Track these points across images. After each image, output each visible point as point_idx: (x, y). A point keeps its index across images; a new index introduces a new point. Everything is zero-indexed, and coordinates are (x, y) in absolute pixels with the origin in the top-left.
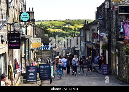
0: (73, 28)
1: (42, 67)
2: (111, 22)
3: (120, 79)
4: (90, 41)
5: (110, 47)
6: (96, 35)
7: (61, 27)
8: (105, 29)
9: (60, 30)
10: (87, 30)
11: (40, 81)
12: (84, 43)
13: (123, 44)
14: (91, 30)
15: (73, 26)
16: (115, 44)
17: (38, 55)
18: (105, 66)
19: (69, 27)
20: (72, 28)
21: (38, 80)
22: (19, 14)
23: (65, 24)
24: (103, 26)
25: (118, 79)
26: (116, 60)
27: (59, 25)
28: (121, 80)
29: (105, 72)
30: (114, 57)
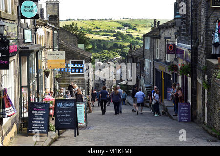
0: (134, 34)
1: (60, 105)
2: (198, 23)
3: (210, 131)
4: (162, 58)
5: (195, 71)
6: (171, 47)
7: (111, 32)
8: (188, 36)
9: (110, 37)
10: (156, 38)
11: (56, 132)
12: (150, 61)
13: (216, 65)
14: (163, 38)
15: (134, 31)
16: (204, 65)
17: (63, 82)
18: (185, 107)
19: (127, 32)
20: (132, 34)
21: (52, 131)
22: (18, 4)
23: (120, 26)
24: (184, 30)
25: (207, 131)
26: (204, 95)
27: (108, 28)
28: (211, 134)
29: (184, 116)
30: (200, 88)
